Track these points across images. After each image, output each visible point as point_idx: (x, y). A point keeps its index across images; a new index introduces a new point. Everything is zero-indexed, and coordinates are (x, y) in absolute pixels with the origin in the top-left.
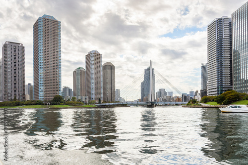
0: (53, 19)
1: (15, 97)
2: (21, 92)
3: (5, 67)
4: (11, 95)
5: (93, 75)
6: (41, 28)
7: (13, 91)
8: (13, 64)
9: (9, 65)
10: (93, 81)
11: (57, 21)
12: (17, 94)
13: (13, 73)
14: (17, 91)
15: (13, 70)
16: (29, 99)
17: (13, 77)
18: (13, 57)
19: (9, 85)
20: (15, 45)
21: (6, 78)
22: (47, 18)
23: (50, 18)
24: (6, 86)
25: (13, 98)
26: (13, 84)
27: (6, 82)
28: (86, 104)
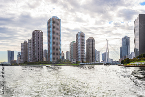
0: (57, 18)
1: (39, 60)
2: (42, 57)
3: (34, 44)
4: (37, 58)
5: (80, 46)
6: (51, 24)
7: (38, 56)
8: (38, 42)
9: (36, 43)
10: (80, 50)
11: (59, 19)
12: (40, 58)
13: (38, 47)
14: (40, 56)
15: (38, 45)
16: (45, 60)
17: (38, 49)
18: (38, 38)
19: (36, 53)
20: (39, 31)
21: (34, 50)
22: (54, 18)
23: (56, 18)
24: (34, 54)
25: (38, 60)
26: (38, 53)
27: (34, 51)
28: (75, 63)
